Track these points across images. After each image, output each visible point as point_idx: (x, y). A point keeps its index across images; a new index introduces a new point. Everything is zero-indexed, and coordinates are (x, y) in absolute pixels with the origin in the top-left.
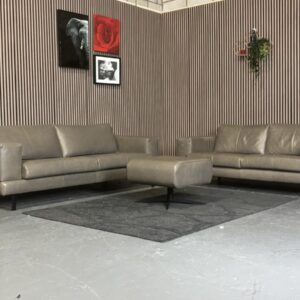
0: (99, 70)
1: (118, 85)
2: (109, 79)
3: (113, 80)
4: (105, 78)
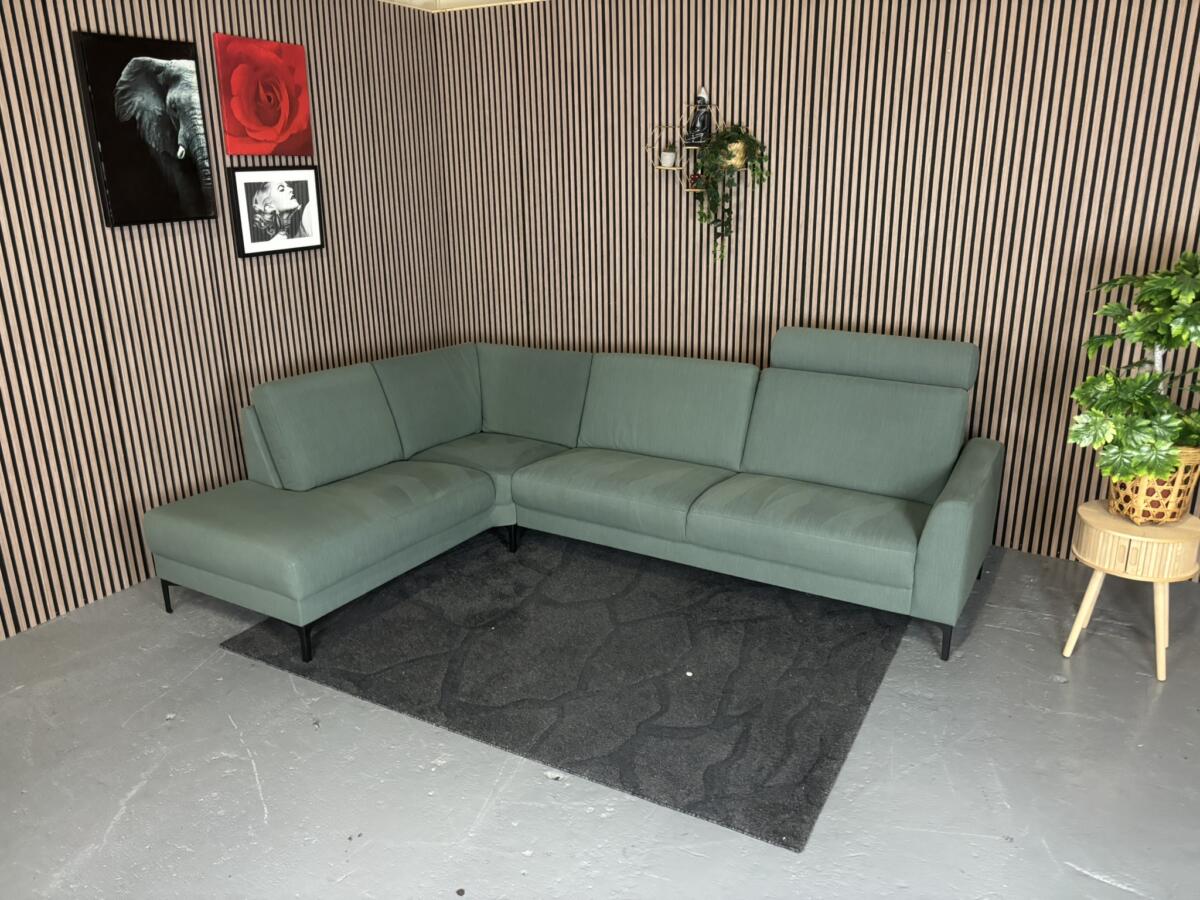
0: (252, 212)
1: (315, 248)
2: (285, 237)
3: (300, 236)
4: (273, 236)
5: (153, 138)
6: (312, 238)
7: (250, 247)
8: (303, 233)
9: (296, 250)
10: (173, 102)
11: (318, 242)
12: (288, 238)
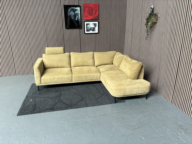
2: (92, 31)
5: (73, 18)
6: (97, 32)
7: (86, 32)
9: (94, 33)
10: (76, 13)
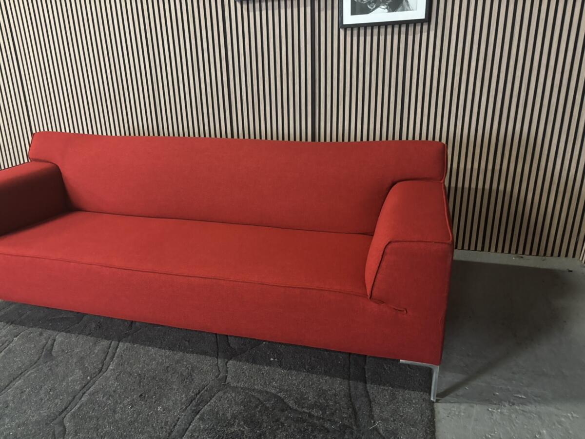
1: (421, 22)
2: (386, 10)
3: (403, 10)
4: (374, 10)
6: (419, 13)
7: (349, 19)
8: (406, 7)
9: (400, 23)
11: (423, 17)
12: (389, 11)
